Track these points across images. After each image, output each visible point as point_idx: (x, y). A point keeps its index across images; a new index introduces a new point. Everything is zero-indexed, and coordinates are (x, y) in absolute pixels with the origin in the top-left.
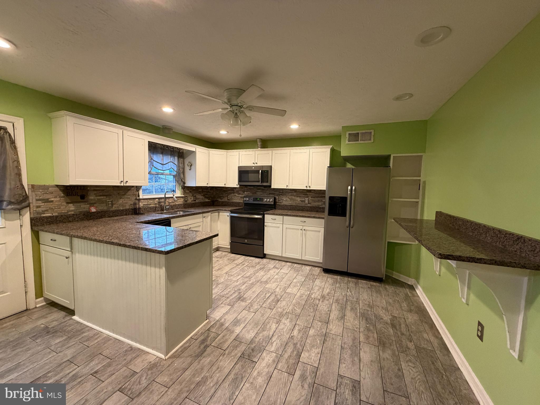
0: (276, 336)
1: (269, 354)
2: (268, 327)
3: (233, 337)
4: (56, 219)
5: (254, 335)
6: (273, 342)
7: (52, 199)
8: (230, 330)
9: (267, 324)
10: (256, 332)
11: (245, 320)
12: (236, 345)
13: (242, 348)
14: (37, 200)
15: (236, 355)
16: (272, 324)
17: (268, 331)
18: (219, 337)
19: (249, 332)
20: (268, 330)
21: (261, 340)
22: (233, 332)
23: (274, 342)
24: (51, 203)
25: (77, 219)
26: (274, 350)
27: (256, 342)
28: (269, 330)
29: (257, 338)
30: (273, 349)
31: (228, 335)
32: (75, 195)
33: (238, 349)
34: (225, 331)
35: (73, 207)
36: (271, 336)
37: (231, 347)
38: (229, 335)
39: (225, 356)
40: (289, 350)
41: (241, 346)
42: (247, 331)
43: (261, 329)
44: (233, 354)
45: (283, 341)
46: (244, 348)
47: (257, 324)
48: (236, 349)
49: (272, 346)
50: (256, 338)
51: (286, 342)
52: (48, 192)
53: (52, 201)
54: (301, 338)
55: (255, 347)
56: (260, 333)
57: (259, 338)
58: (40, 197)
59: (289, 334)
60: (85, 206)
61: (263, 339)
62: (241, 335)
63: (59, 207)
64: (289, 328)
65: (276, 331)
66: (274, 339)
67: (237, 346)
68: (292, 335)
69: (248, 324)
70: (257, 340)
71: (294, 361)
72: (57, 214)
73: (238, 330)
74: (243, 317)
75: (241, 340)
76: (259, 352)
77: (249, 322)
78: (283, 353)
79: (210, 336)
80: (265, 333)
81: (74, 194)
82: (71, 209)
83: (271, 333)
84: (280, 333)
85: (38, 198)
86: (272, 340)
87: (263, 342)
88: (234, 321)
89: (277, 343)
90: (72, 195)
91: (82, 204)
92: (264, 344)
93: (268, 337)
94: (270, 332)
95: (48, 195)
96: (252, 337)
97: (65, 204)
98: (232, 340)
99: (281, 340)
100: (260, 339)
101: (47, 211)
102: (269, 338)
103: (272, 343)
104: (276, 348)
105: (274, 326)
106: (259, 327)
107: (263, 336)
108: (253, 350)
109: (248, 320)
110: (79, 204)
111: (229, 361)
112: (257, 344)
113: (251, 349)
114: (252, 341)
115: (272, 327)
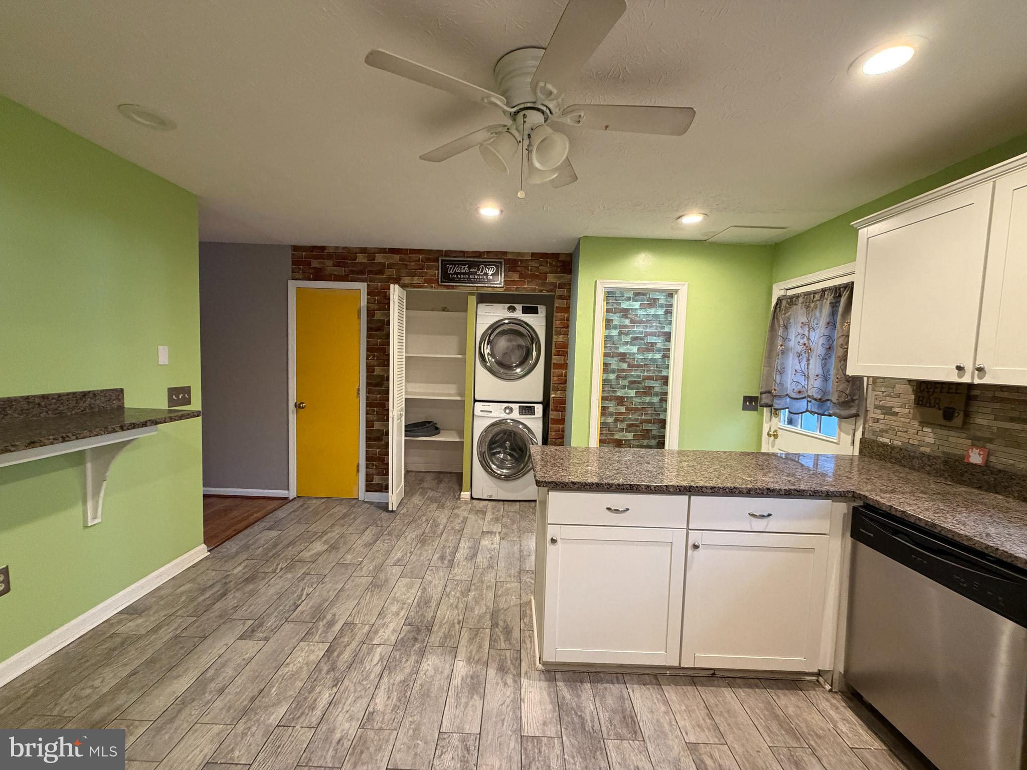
0: (372, 676)
1: (385, 641)
2: (395, 695)
3: (462, 652)
4: (891, 452)
5: (422, 665)
6: (380, 662)
7: (897, 410)
8: (477, 662)
9: (398, 704)
10: (421, 673)
11: (458, 697)
12: (448, 640)
13: (435, 638)
14: (876, 407)
15: (440, 627)
16: (386, 706)
17: (394, 685)
18: (487, 643)
19: (436, 670)
20: (395, 687)
21: (404, 660)
22: (469, 660)
23: (377, 663)
24: (894, 418)
25: (928, 468)
26: (376, 648)
27: (412, 653)
28: (391, 688)
29: (414, 663)
30: (379, 650)
31: (474, 653)
32: (934, 406)
33: (441, 634)
34: (485, 659)
35: (931, 435)
36: (386, 673)
37: (455, 634)
38: (471, 652)
39: (456, 621)
40: (347, 656)
41: (438, 639)
42: (440, 670)
43: (411, 685)
44: (446, 626)
45: (357, 669)
46: (433, 638)
47: (425, 694)
48: (444, 633)
49: (381, 655)
50: (417, 662)
51: (351, 668)
52: (892, 394)
53: (896, 414)
54: (315, 687)
55: (414, 645)
56: (411, 674)
57: (409, 663)
58: (881, 401)
59: (341, 691)
60: (960, 441)
61: (401, 662)
62: (449, 658)
63: (905, 430)
64: (341, 706)
65: (373, 688)
66: (378, 669)
67: (446, 639)
68: (335, 690)
69: (445, 688)
70: (413, 658)
71: (342, 639)
72: (900, 443)
73: (461, 668)
74: (467, 704)
75: (443, 650)
76: (402, 639)
77: (445, 694)
78: (359, 647)
79: (505, 641)
80: (399, 677)
81: (932, 405)
82: (928, 440)
83: (385, 679)
84: (364, 685)
85: (877, 402)
86: (382, 664)
87: (400, 656)
88: (482, 686)
89: (371, 661)
90: (928, 405)
91: (952, 433)
92: (397, 654)
93: (392, 668)
94: (389, 682)
95: (893, 399)
96: (424, 660)
97: (916, 424)
98: (461, 644)
99: (362, 671)
100: (407, 660)
101: (886, 431)
102: (390, 668)
103: (381, 659)
104: (373, 653)
105: (380, 702)
106: (417, 687)
107: (402, 670)
108: (416, 639)
109: (451, 700)
110: (945, 432)
111: (446, 617)
112: (410, 651)
113: (420, 640)
114: (422, 653)
115: (386, 699)
